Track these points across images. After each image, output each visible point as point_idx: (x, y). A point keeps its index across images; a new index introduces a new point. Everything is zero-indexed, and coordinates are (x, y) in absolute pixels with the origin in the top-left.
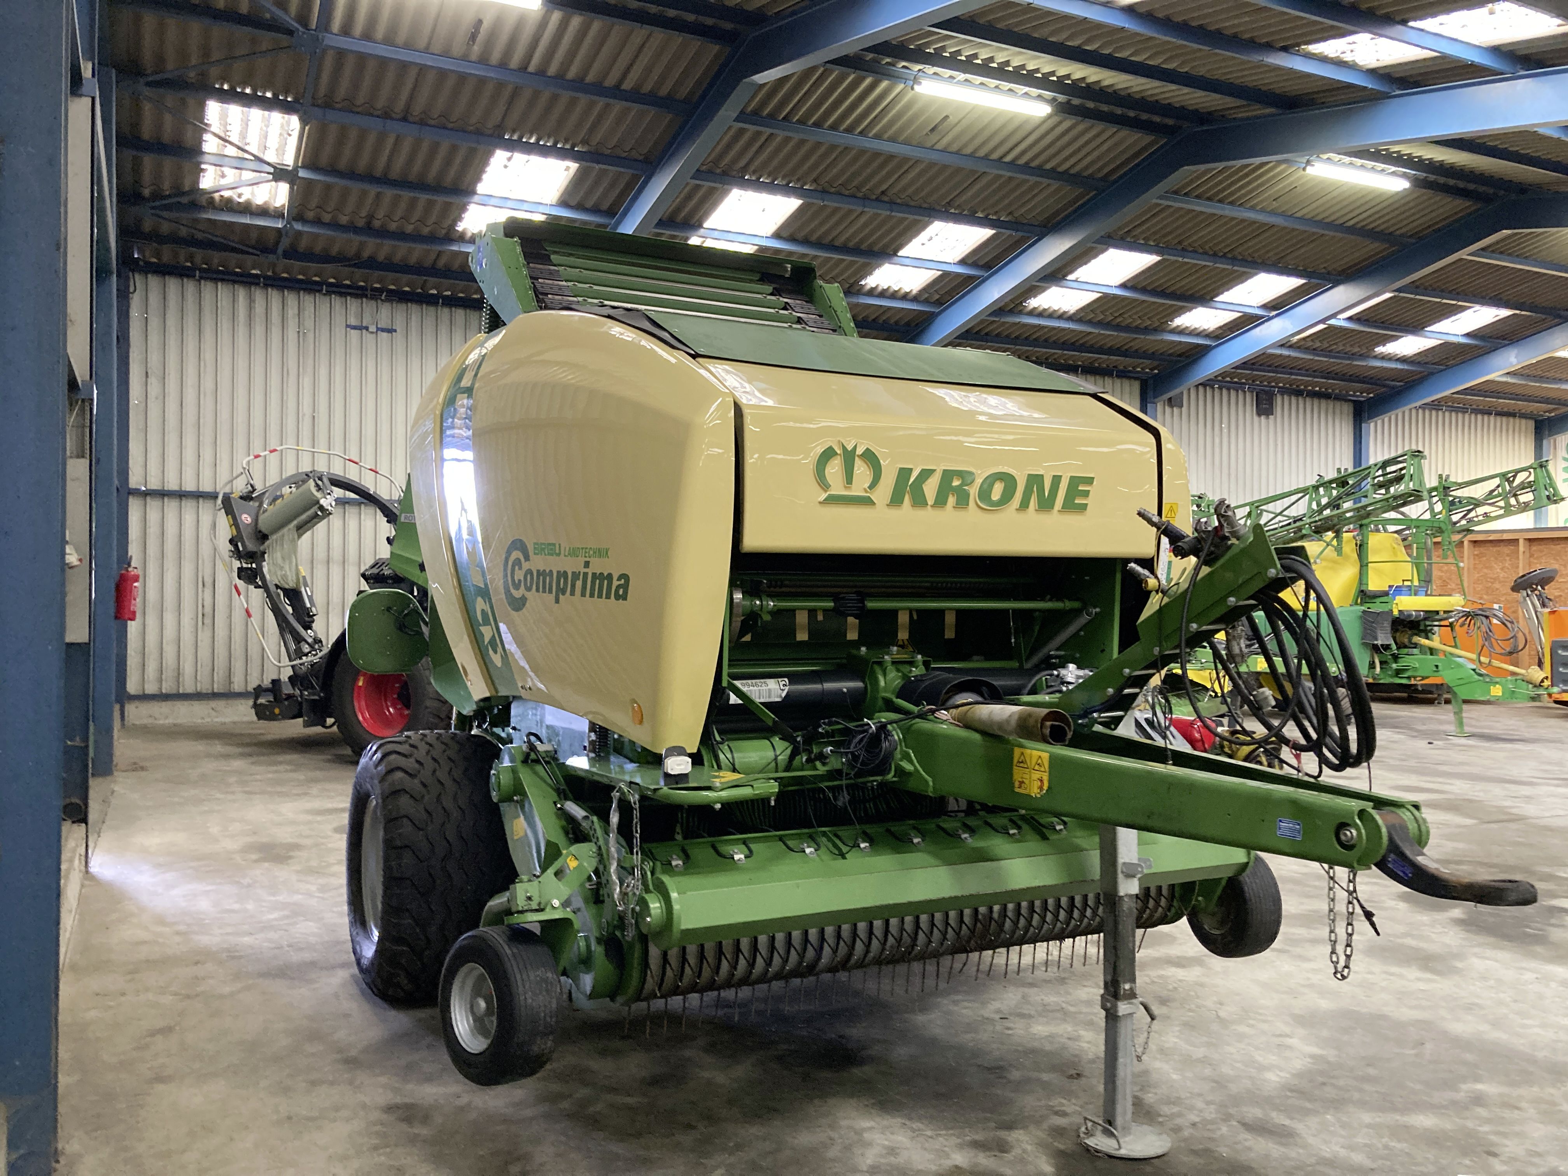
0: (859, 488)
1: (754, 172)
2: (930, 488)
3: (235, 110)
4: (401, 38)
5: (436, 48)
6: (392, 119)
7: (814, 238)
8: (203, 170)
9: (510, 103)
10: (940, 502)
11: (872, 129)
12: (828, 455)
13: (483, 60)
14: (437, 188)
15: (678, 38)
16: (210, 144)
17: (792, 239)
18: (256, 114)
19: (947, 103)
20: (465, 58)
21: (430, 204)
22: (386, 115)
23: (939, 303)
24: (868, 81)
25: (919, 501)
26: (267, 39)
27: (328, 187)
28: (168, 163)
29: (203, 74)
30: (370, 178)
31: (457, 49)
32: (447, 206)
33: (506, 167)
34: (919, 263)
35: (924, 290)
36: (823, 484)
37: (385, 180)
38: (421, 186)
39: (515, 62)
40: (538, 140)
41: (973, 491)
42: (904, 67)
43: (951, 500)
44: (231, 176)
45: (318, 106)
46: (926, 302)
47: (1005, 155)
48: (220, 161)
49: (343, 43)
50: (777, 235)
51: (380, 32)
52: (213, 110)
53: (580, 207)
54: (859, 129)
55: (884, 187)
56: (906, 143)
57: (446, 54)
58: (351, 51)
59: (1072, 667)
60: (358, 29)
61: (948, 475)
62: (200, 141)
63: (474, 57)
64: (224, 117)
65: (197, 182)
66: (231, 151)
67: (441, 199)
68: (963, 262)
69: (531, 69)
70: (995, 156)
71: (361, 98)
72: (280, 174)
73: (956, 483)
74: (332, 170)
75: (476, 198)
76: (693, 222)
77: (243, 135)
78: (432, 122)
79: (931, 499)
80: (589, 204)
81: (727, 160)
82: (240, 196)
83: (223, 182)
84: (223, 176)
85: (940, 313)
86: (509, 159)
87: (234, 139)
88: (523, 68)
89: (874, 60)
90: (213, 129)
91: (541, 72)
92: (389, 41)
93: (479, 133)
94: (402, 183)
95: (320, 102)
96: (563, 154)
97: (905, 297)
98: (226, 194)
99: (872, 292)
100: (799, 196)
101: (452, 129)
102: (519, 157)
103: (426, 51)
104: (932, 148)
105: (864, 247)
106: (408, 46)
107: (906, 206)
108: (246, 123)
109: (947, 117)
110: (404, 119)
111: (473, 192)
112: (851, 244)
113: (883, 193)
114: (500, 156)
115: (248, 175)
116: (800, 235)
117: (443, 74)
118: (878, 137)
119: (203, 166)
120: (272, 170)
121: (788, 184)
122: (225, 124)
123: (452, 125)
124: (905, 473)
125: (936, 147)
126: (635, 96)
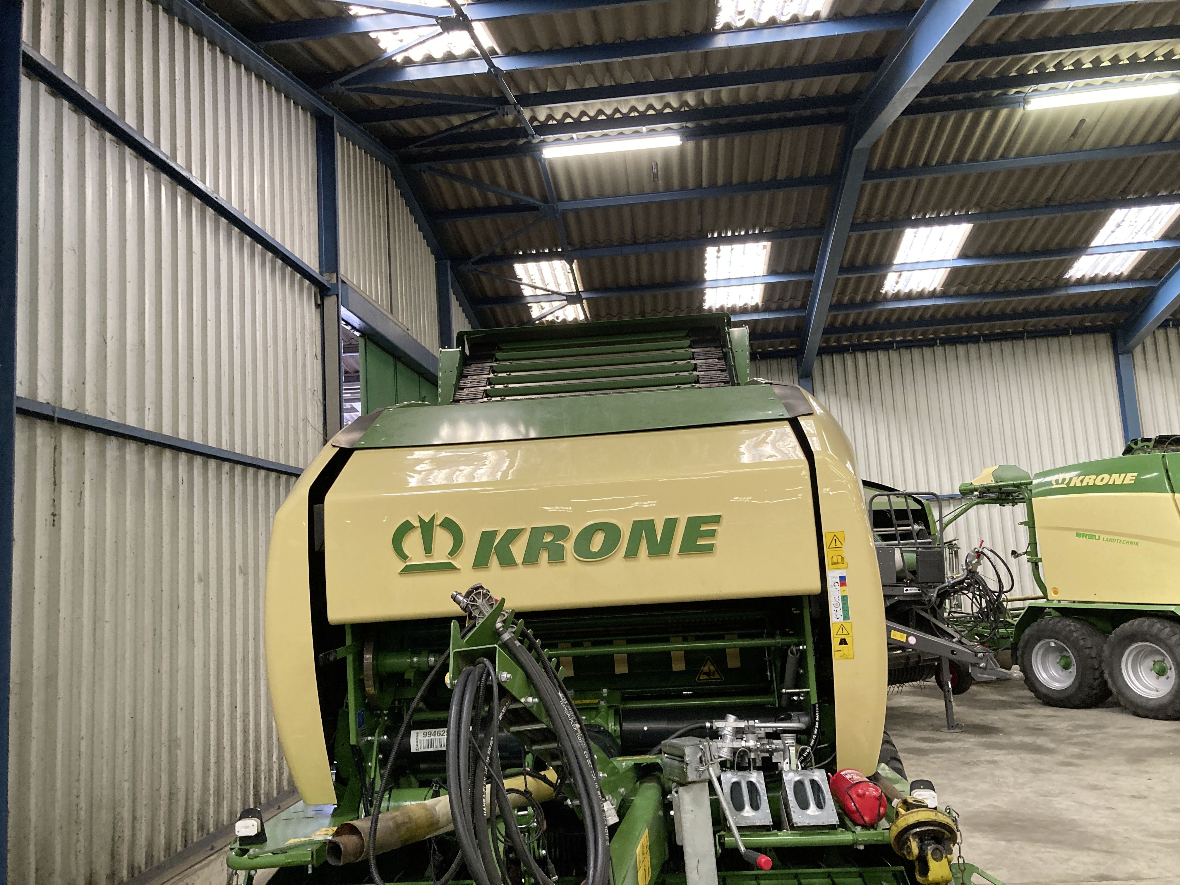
0: (440, 556)
1: (919, 212)
2: (518, 549)
3: (531, 266)
4: (609, 190)
5: (633, 189)
6: (626, 245)
7: (1000, 250)
8: (531, 307)
9: (701, 212)
10: (530, 559)
11: (1011, 150)
12: (405, 528)
13: (668, 189)
14: (677, 284)
15: (805, 130)
16: (527, 291)
17: (978, 256)
18: (544, 265)
19: (1076, 109)
20: (655, 191)
21: (678, 296)
22: (622, 243)
23: (1157, 277)
24: (987, 114)
25: (507, 561)
26: (530, 217)
27: (607, 300)
28: (509, 308)
29: (504, 249)
30: (629, 288)
31: (648, 187)
32: (690, 295)
33: (718, 257)
34: (1116, 248)
35: (1137, 269)
36: (403, 556)
37: (640, 287)
38: (665, 285)
39: (691, 183)
40: (733, 233)
41: (569, 545)
42: (1017, 93)
43: (544, 556)
44: (547, 307)
45: (577, 249)
46: (1143, 279)
47: (1163, 135)
48: (537, 298)
49: (590, 204)
50: (963, 255)
51: (594, 191)
52: (519, 269)
53: (787, 272)
54: (999, 154)
55: (1049, 193)
56: (1051, 153)
57: (641, 192)
58: (583, 209)
59: (731, 718)
60: (580, 194)
61: (537, 533)
62: (521, 290)
63: (661, 189)
64: (527, 271)
65: (530, 315)
66: (539, 292)
67: (684, 291)
68: (1165, 237)
69: (704, 184)
70: (1152, 139)
71: (602, 237)
72: (572, 299)
73: (548, 539)
74: (604, 289)
75: (707, 284)
76: (884, 262)
77: (543, 280)
78: (654, 240)
79: (519, 559)
80: (794, 268)
81: (890, 207)
82: (557, 318)
83: (544, 311)
84: (543, 308)
85: (1159, 287)
86: (719, 251)
87: (539, 284)
88: (699, 186)
89: (985, 96)
90: (523, 282)
91: (713, 185)
92: (602, 195)
93: (688, 239)
94: (653, 286)
95: (577, 247)
96: (756, 238)
97: (1118, 279)
98: (550, 318)
99: (1080, 282)
100: (969, 221)
101: (669, 241)
102: (725, 249)
103: (629, 194)
104: (1080, 150)
105: (1053, 246)
106: (615, 195)
107: (1078, 205)
108: (540, 271)
109: (1083, 121)
110: (635, 243)
111: (703, 281)
112: (1039, 247)
113: (1049, 199)
114: (711, 252)
115: (556, 304)
116: (986, 251)
117: (646, 206)
118: (1019, 155)
119: (529, 305)
120: (565, 298)
121: (953, 213)
122: (529, 276)
123: (668, 239)
124: (487, 537)
125: (1084, 148)
126: (790, 182)
